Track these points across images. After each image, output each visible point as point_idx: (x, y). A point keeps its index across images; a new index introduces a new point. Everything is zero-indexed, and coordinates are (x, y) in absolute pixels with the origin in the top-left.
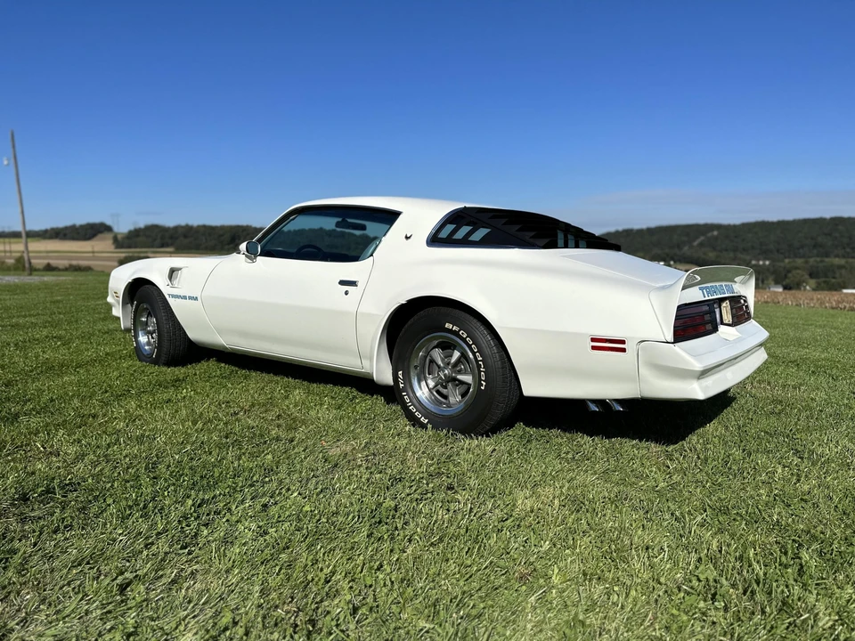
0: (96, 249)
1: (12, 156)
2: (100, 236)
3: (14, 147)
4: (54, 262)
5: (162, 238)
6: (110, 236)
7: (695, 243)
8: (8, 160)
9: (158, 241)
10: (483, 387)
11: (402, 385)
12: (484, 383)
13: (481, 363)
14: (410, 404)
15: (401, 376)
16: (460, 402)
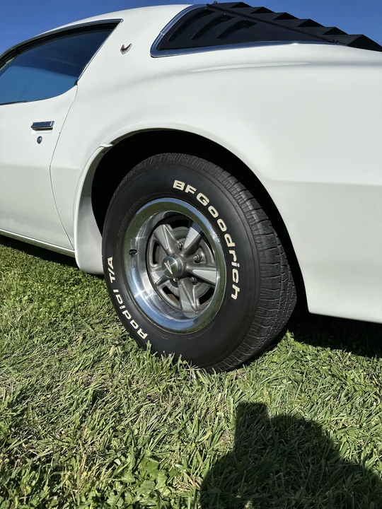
10: (235, 297)
11: (112, 279)
12: (237, 289)
13: (232, 252)
14: (124, 307)
15: (111, 265)
16: (198, 309)
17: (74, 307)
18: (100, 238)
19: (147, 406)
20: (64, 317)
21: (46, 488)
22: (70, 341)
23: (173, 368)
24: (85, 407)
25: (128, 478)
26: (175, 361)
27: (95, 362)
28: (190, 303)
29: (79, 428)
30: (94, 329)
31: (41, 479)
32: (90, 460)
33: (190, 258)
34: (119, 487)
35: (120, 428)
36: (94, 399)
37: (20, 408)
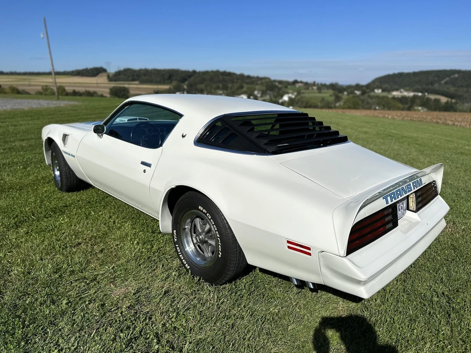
0: (99, 82)
1: (45, 32)
2: (100, 74)
3: (46, 27)
4: (77, 89)
5: (133, 76)
6: (105, 74)
7: (443, 82)
8: (43, 34)
9: (130, 78)
10: (220, 256)
11: (176, 240)
12: (221, 254)
13: (219, 239)
14: (180, 253)
15: (175, 234)
16: (211, 257)
17: (159, 249)
18: (171, 217)
19: (185, 297)
20: (154, 254)
21: (147, 320)
22: (157, 267)
23: (198, 283)
24: (161, 296)
25: (173, 320)
26: (199, 280)
27: (166, 278)
28: (208, 254)
29: (158, 304)
30: (167, 261)
31: (146, 318)
32: (162, 313)
33: (208, 235)
34: (170, 322)
35: (173, 304)
36: (165, 293)
37: (137, 295)
